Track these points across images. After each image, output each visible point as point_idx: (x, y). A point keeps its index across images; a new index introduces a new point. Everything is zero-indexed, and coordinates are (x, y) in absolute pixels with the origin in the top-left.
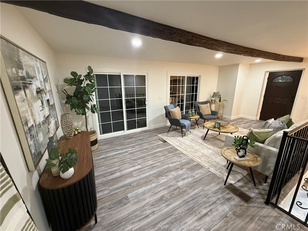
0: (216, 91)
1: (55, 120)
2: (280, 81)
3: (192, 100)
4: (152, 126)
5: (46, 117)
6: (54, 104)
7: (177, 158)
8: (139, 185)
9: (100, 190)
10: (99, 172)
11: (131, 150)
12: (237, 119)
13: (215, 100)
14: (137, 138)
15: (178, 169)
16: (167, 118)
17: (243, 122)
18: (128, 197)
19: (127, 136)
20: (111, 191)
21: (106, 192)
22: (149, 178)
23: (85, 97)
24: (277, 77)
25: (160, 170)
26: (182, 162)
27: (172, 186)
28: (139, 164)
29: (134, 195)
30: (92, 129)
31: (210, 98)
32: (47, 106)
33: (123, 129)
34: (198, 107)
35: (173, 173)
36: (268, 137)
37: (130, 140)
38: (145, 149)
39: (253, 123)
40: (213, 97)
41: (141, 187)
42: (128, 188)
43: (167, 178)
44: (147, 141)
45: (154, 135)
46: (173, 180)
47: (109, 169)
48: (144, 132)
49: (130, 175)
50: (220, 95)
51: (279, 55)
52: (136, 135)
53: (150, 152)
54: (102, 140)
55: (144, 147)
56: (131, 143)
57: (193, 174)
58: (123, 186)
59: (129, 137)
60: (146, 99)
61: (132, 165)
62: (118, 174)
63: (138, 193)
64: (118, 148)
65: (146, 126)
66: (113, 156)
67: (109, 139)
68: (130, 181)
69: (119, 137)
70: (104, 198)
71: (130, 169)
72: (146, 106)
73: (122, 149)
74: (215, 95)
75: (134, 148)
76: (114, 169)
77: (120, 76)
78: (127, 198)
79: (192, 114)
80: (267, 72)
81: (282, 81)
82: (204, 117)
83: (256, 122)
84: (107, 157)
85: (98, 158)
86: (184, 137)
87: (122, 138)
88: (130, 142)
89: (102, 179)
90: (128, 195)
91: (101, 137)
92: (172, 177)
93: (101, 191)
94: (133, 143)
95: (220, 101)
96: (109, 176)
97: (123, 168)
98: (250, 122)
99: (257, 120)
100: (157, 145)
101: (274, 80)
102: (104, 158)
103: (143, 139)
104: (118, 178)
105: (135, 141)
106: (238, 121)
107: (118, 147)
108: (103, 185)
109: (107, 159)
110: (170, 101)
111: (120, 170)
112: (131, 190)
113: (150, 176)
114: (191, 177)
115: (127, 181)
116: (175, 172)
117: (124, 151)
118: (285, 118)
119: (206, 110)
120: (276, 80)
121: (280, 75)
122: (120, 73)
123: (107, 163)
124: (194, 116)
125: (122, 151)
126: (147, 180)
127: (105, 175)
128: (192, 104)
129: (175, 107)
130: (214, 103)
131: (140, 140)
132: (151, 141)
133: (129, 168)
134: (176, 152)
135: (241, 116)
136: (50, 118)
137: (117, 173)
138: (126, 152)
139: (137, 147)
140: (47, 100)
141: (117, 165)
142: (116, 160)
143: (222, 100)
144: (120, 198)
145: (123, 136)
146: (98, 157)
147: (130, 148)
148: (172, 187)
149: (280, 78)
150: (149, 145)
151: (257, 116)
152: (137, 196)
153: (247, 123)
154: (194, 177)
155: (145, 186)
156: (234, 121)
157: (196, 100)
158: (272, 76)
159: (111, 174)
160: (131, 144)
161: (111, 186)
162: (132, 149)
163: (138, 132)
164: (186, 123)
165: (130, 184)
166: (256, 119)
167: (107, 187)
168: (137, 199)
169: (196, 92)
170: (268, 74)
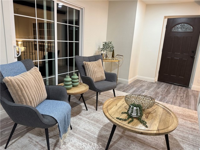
0: (106, 41)
2: (180, 30)
12: (134, 82)
13: (106, 55)
24: (176, 25)
31: (99, 52)
34: (83, 67)
40: (103, 49)
50: (113, 47)
74: (106, 46)
80: (165, 17)
81: (182, 30)
95: (113, 56)
101: (173, 28)
119: (97, 71)
120: (174, 30)
121: (179, 23)
130: (106, 59)
135: (137, 77)
143: (115, 56)
149: (179, 26)
151: (155, 77)
158: (171, 23)
166: (155, 80)
170: (166, 20)
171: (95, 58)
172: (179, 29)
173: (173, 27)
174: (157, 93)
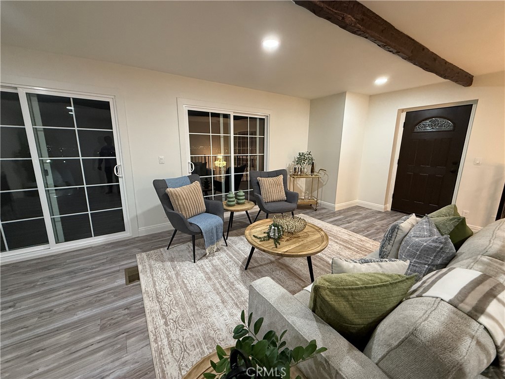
2: (429, 129)
13: (301, 169)
17: (357, 217)
24: (421, 122)
34: (258, 183)
39: (377, 219)
40: (298, 162)
44: (84, 278)
48: (110, 246)
50: (312, 159)
52: (81, 255)
65: (122, 229)
72: (120, 179)
74: (301, 158)
77: (18, 96)
79: (237, 199)
80: (403, 110)
81: (433, 128)
82: (266, 206)
83: (384, 215)
95: (312, 171)
98: (371, 217)
99: (386, 212)
101: (417, 127)
106: (349, 213)
110: (192, 168)
118: (445, 214)
119: (272, 190)
120: (418, 129)
121: (427, 117)
122: (17, 88)
124: (243, 204)
130: (300, 175)
135: (357, 201)
143: (315, 170)
149: (428, 122)
151: (386, 203)
153: (366, 217)
156: (340, 212)
158: (413, 119)
163: (95, 247)
164: (208, 223)
166: (386, 208)
169: (262, 151)
170: (403, 116)
171: (276, 174)
172: (427, 127)
173: (416, 125)
174: (372, 226)
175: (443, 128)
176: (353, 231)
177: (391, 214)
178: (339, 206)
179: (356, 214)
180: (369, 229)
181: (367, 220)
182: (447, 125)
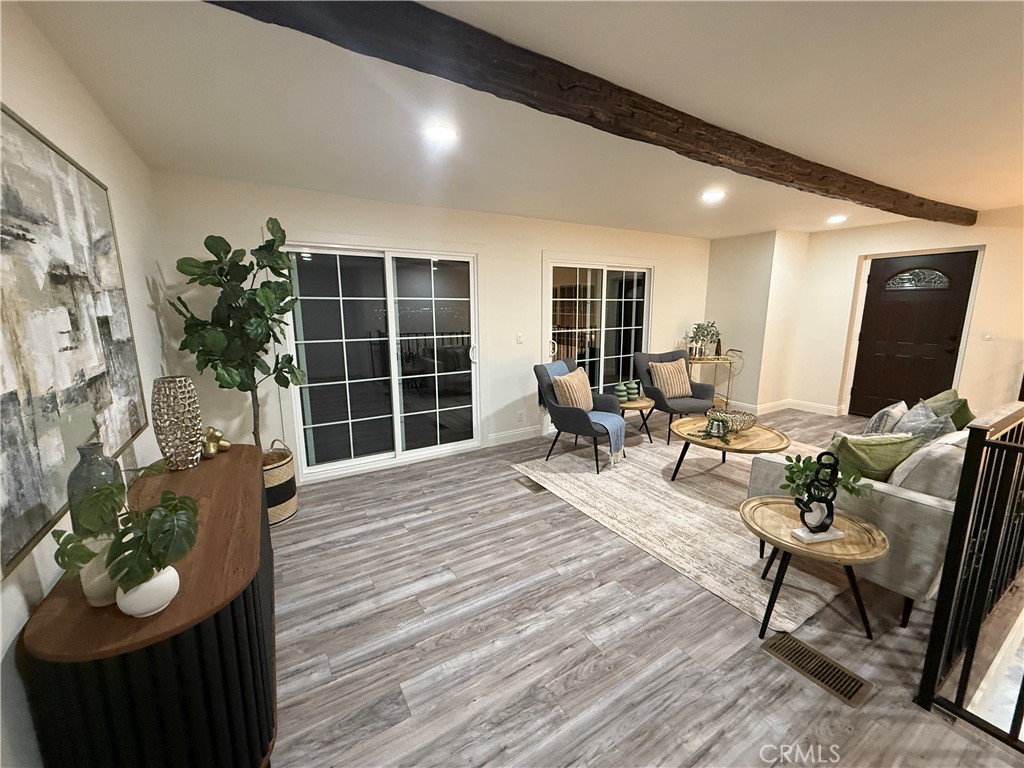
0: (702, 321)
1: (128, 398)
2: (908, 286)
3: (627, 350)
4: (492, 436)
5: (87, 378)
6: (131, 340)
7: (584, 542)
8: (445, 647)
9: (293, 668)
10: (293, 601)
11: (418, 519)
12: (776, 412)
13: (701, 350)
14: (439, 478)
15: (590, 580)
16: (545, 406)
17: (796, 423)
18: (401, 693)
19: (403, 470)
20: (336, 672)
21: (316, 677)
22: (481, 616)
23: (252, 325)
24: (896, 275)
25: (523, 585)
26: (602, 557)
27: (571, 646)
28: (447, 568)
29: (427, 684)
30: (278, 445)
31: (686, 343)
32: (96, 341)
33: (390, 447)
34: (649, 372)
35: (570, 597)
36: (901, 459)
37: (415, 485)
38: (469, 514)
39: (830, 426)
40: (694, 339)
41: (455, 654)
42: (404, 659)
43: (551, 618)
44: (475, 487)
45: (498, 468)
46: (571, 625)
47: (333, 587)
48: (463, 458)
49: (413, 607)
50: (718, 334)
51: (908, 196)
52: (436, 467)
53: (485, 523)
54: (314, 484)
55: (463, 507)
56: (416, 493)
57: (643, 599)
58: (384, 653)
59: (411, 474)
60: (473, 343)
61: (420, 572)
62: (366, 607)
63: (440, 678)
64: (369, 513)
65: (469, 435)
66: (350, 542)
67: (337, 483)
68: (413, 632)
69: (376, 475)
70: (307, 699)
71: (411, 585)
72: (473, 366)
73: (385, 517)
74: (701, 332)
75: (429, 512)
76: (352, 587)
77: (382, 261)
78: (396, 697)
79: (629, 394)
80: (866, 257)
81: (916, 285)
82: (670, 403)
83: (839, 420)
84: (329, 543)
85: (293, 548)
86: (605, 473)
87: (386, 477)
88: (416, 491)
89: (306, 626)
90: (402, 685)
91: (307, 474)
92: (569, 612)
93: (298, 671)
94: (424, 495)
95: (718, 352)
96: (331, 615)
97: (387, 583)
98: (819, 424)
99: (841, 417)
100: (511, 499)
101: (891, 282)
102: (316, 547)
103: (461, 480)
104: (367, 619)
105: (433, 486)
106: (780, 419)
107: (370, 508)
108: (306, 651)
109: (328, 552)
110: (554, 349)
111: (374, 592)
112: (414, 666)
113: (485, 609)
114: (639, 611)
115: (400, 632)
116: (578, 593)
117: (393, 521)
118: (941, 399)
119: (674, 380)
120: (891, 286)
121: (907, 267)
122: (383, 252)
123: (327, 565)
124: (634, 400)
125: (383, 524)
126: (476, 626)
127: (317, 612)
128: (626, 361)
129: (571, 370)
130: (699, 359)
131: (449, 482)
132: (489, 487)
133: (408, 583)
134: (576, 522)
135: (789, 402)
136: (109, 386)
137: (362, 600)
138: (400, 525)
139: (440, 507)
140: (98, 318)
141: (363, 573)
142: (362, 554)
143: (723, 351)
144: (371, 699)
145: (391, 472)
146: (294, 543)
147: (414, 512)
148: (570, 650)
149: (907, 276)
150: (480, 502)
151: (839, 404)
152: (436, 689)
153: (810, 424)
154: (647, 610)
155: (470, 649)
156: (766, 418)
157: (638, 348)
158: (882, 271)
159: (342, 608)
160: (419, 497)
161: (339, 652)
162: (422, 514)
163: (443, 459)
164: (610, 421)
165: (410, 644)
166: (840, 411)
167: (323, 657)
168: (438, 700)
169: (639, 322)
170: (868, 264)
171: (672, 357)
172: (907, 283)
173: (889, 279)
174: (825, 435)
175: (933, 286)
176: (798, 440)
177: (850, 420)
178: (762, 408)
179: (793, 420)
180: (821, 438)
181: (814, 428)
182: (938, 280)
